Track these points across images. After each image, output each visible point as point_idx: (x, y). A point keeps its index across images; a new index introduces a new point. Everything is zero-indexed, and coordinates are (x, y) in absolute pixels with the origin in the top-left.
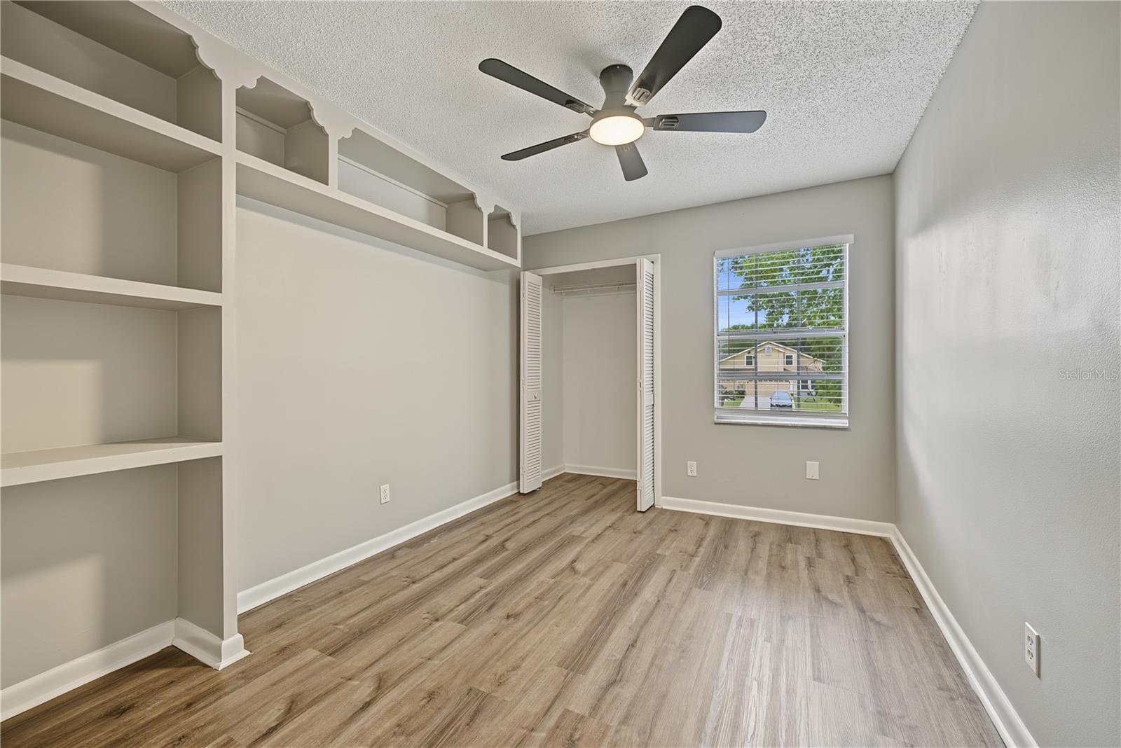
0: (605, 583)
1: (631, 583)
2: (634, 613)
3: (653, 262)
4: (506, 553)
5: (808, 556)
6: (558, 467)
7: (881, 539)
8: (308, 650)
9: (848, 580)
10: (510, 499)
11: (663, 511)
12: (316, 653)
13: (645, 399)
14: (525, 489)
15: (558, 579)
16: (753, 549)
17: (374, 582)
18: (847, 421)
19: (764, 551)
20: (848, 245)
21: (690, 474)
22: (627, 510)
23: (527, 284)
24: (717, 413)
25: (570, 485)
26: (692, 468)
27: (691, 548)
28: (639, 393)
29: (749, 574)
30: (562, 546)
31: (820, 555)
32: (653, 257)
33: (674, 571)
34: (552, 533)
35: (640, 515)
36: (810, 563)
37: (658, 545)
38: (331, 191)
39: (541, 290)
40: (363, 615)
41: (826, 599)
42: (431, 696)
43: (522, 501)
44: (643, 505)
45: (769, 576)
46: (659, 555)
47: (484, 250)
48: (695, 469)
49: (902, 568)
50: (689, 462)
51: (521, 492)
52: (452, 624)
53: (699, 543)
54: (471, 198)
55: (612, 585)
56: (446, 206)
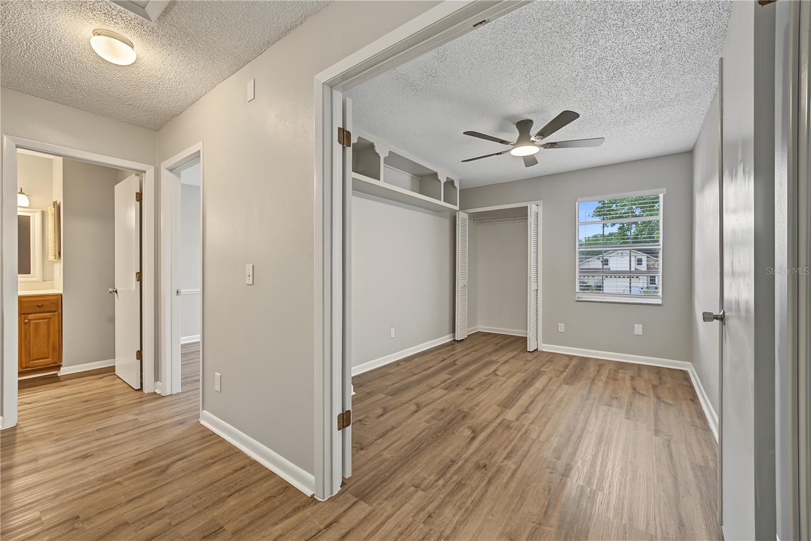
0: (514, 380)
1: (528, 381)
2: (531, 391)
3: (537, 205)
4: (456, 366)
5: (632, 375)
6: (475, 328)
7: (681, 370)
8: (380, 394)
9: (654, 387)
10: (450, 343)
11: (543, 352)
12: (384, 396)
13: (532, 286)
14: (458, 338)
15: (489, 377)
16: (598, 371)
17: (395, 373)
18: (661, 300)
19: (605, 372)
20: (662, 195)
21: (560, 331)
22: (521, 351)
23: (460, 219)
24: (578, 295)
25: (483, 338)
26: (562, 327)
27: (561, 369)
28: (529, 282)
29: (595, 381)
30: (486, 365)
31: (640, 376)
32: (538, 202)
33: (552, 378)
34: (480, 358)
35: (529, 353)
36: (632, 378)
37: (542, 367)
38: (380, 183)
39: (467, 222)
40: (397, 384)
41: (639, 393)
42: (442, 411)
43: (457, 345)
44: (531, 347)
45: (607, 383)
46: (542, 371)
47: (442, 203)
48: (563, 328)
49: (689, 383)
50: (559, 324)
51: (456, 339)
52: (441, 390)
53: (566, 367)
54: (436, 174)
55: (518, 381)
56: (419, 178)
